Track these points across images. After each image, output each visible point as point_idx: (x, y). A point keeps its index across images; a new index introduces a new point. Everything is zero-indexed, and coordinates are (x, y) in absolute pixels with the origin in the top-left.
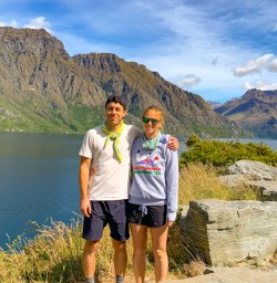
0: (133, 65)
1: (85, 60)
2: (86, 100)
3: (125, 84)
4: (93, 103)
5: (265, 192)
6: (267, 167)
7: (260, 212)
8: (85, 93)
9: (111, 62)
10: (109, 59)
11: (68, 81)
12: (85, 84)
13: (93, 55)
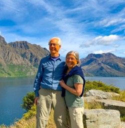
0: (35, 45)
1: (14, 45)
2: (14, 62)
3: (31, 54)
4: (17, 63)
5: (105, 105)
6: (103, 92)
7: (106, 115)
8: (14, 59)
9: (25, 45)
10: (24, 44)
11: (7, 54)
12: (14, 55)
13: (17, 42)
